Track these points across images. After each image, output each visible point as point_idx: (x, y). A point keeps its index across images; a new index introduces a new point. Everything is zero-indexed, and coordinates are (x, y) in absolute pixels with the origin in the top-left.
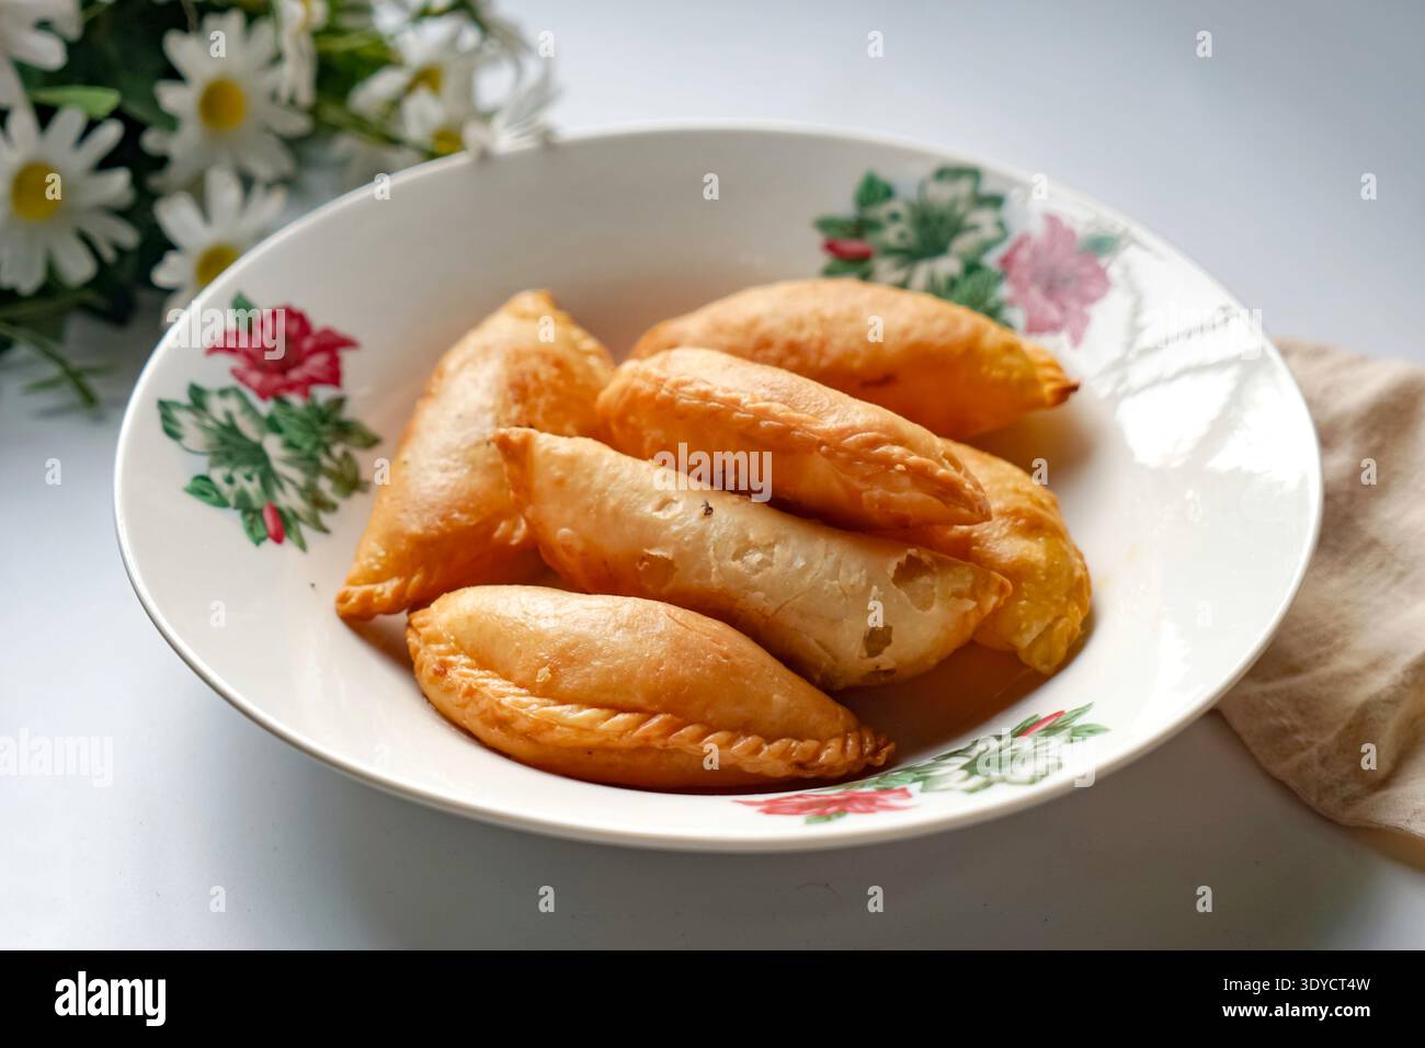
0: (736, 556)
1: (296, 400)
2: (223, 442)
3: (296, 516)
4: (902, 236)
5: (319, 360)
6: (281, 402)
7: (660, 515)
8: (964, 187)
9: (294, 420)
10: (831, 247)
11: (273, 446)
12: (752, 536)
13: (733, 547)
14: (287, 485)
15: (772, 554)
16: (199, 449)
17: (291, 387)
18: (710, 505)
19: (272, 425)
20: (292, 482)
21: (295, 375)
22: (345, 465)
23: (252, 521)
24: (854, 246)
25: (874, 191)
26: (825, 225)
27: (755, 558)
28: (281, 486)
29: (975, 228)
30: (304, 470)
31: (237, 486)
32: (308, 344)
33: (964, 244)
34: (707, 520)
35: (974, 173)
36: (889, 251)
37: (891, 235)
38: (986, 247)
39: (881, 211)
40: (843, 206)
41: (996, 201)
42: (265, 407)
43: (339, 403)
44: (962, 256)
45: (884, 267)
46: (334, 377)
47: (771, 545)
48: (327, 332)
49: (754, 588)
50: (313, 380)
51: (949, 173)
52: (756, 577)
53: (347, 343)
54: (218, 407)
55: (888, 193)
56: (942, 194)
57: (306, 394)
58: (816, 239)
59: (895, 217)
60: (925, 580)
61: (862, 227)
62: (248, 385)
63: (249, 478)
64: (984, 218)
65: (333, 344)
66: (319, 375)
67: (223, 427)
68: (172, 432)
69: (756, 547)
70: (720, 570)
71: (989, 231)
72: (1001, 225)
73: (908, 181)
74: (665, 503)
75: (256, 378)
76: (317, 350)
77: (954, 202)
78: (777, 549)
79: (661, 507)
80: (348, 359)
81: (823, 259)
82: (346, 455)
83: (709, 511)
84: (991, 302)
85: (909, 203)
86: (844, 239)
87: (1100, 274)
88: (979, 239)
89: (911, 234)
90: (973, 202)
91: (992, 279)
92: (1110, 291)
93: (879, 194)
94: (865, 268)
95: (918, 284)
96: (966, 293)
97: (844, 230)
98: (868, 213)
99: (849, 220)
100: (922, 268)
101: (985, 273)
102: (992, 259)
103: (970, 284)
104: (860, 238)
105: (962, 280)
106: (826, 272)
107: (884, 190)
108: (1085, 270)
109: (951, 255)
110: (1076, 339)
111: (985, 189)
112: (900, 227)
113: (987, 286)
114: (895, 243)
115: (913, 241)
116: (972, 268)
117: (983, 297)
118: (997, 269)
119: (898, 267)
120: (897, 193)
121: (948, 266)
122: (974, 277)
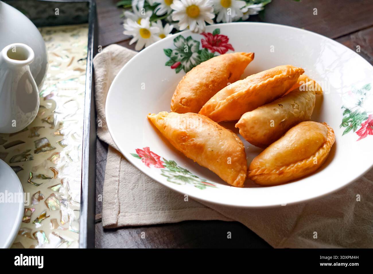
0: (293, 108)
4: (181, 56)
5: (152, 155)
6: (165, 166)
8: (181, 40)
9: (171, 167)
10: (172, 68)
11: (180, 174)
13: (291, 107)
17: (160, 163)
18: (280, 104)
19: (173, 171)
24: (176, 64)
26: (167, 64)
27: (295, 106)
29: (192, 45)
31: (196, 183)
32: (147, 153)
33: (193, 49)
35: (180, 36)
36: (183, 60)
37: (179, 57)
38: (198, 47)
39: (173, 54)
40: (168, 59)
41: (190, 38)
42: (167, 169)
43: (164, 159)
44: (195, 52)
45: (187, 65)
46: (157, 156)
48: (144, 149)
50: (158, 159)
52: (299, 109)
53: (148, 148)
54: (168, 175)
55: (171, 51)
56: (179, 44)
57: (162, 162)
58: (169, 68)
59: (176, 54)
61: (173, 60)
62: (160, 168)
64: (191, 42)
65: (148, 150)
67: (175, 177)
70: (295, 113)
71: (195, 44)
72: (195, 41)
73: (171, 46)
75: (158, 165)
76: (149, 153)
79: (275, 111)
80: (152, 151)
81: (174, 71)
84: (210, 55)
85: (176, 50)
86: (173, 64)
87: (223, 36)
88: (195, 46)
89: (182, 54)
90: (186, 41)
91: (205, 51)
92: (228, 37)
93: (170, 52)
94: (182, 66)
95: (194, 62)
96: (203, 57)
97: (171, 62)
98: (171, 57)
99: (170, 60)
100: (191, 58)
101: (203, 51)
102: (201, 48)
103: (203, 55)
104: (175, 62)
105: (200, 55)
106: (177, 72)
107: (169, 50)
108: (219, 37)
109: (193, 53)
110: (232, 49)
111: (186, 37)
112: (179, 55)
113: (206, 53)
114: (182, 58)
115: (184, 55)
116: (199, 52)
117: (207, 55)
118: (204, 49)
119: (187, 61)
120: (172, 49)
121: (195, 55)
122: (202, 53)
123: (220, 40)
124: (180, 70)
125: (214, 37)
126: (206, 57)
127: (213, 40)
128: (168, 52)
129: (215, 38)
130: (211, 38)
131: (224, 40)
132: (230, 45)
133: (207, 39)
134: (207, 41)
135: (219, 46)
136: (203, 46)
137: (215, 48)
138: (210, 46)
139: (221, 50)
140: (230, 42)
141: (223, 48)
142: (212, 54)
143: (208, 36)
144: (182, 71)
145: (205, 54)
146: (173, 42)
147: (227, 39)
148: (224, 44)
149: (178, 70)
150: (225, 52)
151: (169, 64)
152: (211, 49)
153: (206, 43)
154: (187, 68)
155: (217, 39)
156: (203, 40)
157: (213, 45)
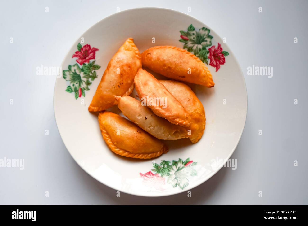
0: (149, 127)
1: (87, 63)
2: (73, 76)
3: (84, 89)
4: (194, 38)
5: (91, 54)
6: (84, 64)
7: (138, 117)
8: (206, 32)
9: (86, 68)
10: (181, 36)
11: (82, 75)
12: (152, 125)
13: (149, 126)
14: (83, 82)
15: (155, 128)
16: (69, 80)
17: (86, 61)
18: (147, 117)
19: (82, 70)
20: (84, 81)
21: (87, 58)
22: (94, 74)
23: (76, 94)
24: (185, 37)
25: (191, 28)
26: (181, 32)
27: (152, 128)
28: (82, 83)
29: (206, 41)
30: (87, 78)
31: (75, 86)
32: (90, 51)
33: (204, 43)
34: (146, 120)
35: (209, 30)
36: (191, 40)
37: (192, 37)
38: (208, 46)
39: (192, 32)
40: (185, 30)
41: (211, 37)
42: (81, 67)
43: (94, 62)
44: (203, 46)
45: (190, 44)
46: (94, 57)
47: (155, 126)
48: (94, 48)
49: (151, 132)
50: (90, 59)
51: (205, 29)
52: (152, 131)
53: (97, 50)
54: (73, 69)
55: (194, 30)
56: (203, 32)
57: (89, 62)
58: (180, 34)
59: (193, 34)
60: (178, 134)
61: (188, 34)
62: (79, 63)
63: (77, 83)
64: (208, 40)
65: (95, 50)
66: (91, 57)
67: (74, 73)
68: (65, 78)
69: (152, 127)
70: (146, 129)
71: (208, 43)
72: (211, 42)
73: (197, 28)
74: (140, 115)
75: (80, 61)
76: (91, 52)
77: (204, 35)
78: (156, 127)
79: (138, 116)
80: (97, 53)
81: (180, 38)
82: (94, 72)
83: (146, 118)
84: (205, 56)
85: (197, 32)
86: (184, 36)
87: (224, 59)
88: (206, 44)
89: (196, 38)
90: (207, 36)
91: (207, 52)
92: (225, 63)
93: (192, 29)
94: (187, 42)
95: (194, 48)
96: (202, 53)
97: (185, 34)
98: (189, 32)
99: (186, 32)
100: (196, 45)
101: (206, 50)
102: (207, 48)
103: (203, 52)
104: (187, 36)
105: (202, 50)
106: (180, 41)
107: (193, 28)
108: (222, 57)
109: (201, 45)
110: (217, 70)
111: (210, 34)
112: (194, 36)
113: (206, 53)
114: (193, 39)
115: (196, 40)
116: (204, 48)
117: (204, 55)
118: (208, 50)
119: (192, 44)
120: (195, 29)
121: (200, 46)
122: (204, 50)
123: (220, 59)
124: (184, 42)
125: (220, 53)
126: (202, 54)
127: (218, 54)
128: (191, 29)
129: (221, 55)
130: (219, 51)
131: (221, 61)
132: (220, 67)
133: (217, 49)
134: (215, 50)
135: (215, 60)
136: (210, 49)
137: (213, 57)
138: (212, 54)
139: (213, 63)
140: (222, 66)
141: (215, 63)
142: (207, 58)
143: (219, 49)
144: (184, 44)
145: (204, 53)
146: (201, 27)
147: (223, 63)
148: (218, 62)
149: (182, 40)
150: (213, 65)
151: (182, 33)
152: (211, 55)
153: (213, 50)
154: (188, 45)
155: (220, 56)
156: (214, 47)
157: (214, 56)
